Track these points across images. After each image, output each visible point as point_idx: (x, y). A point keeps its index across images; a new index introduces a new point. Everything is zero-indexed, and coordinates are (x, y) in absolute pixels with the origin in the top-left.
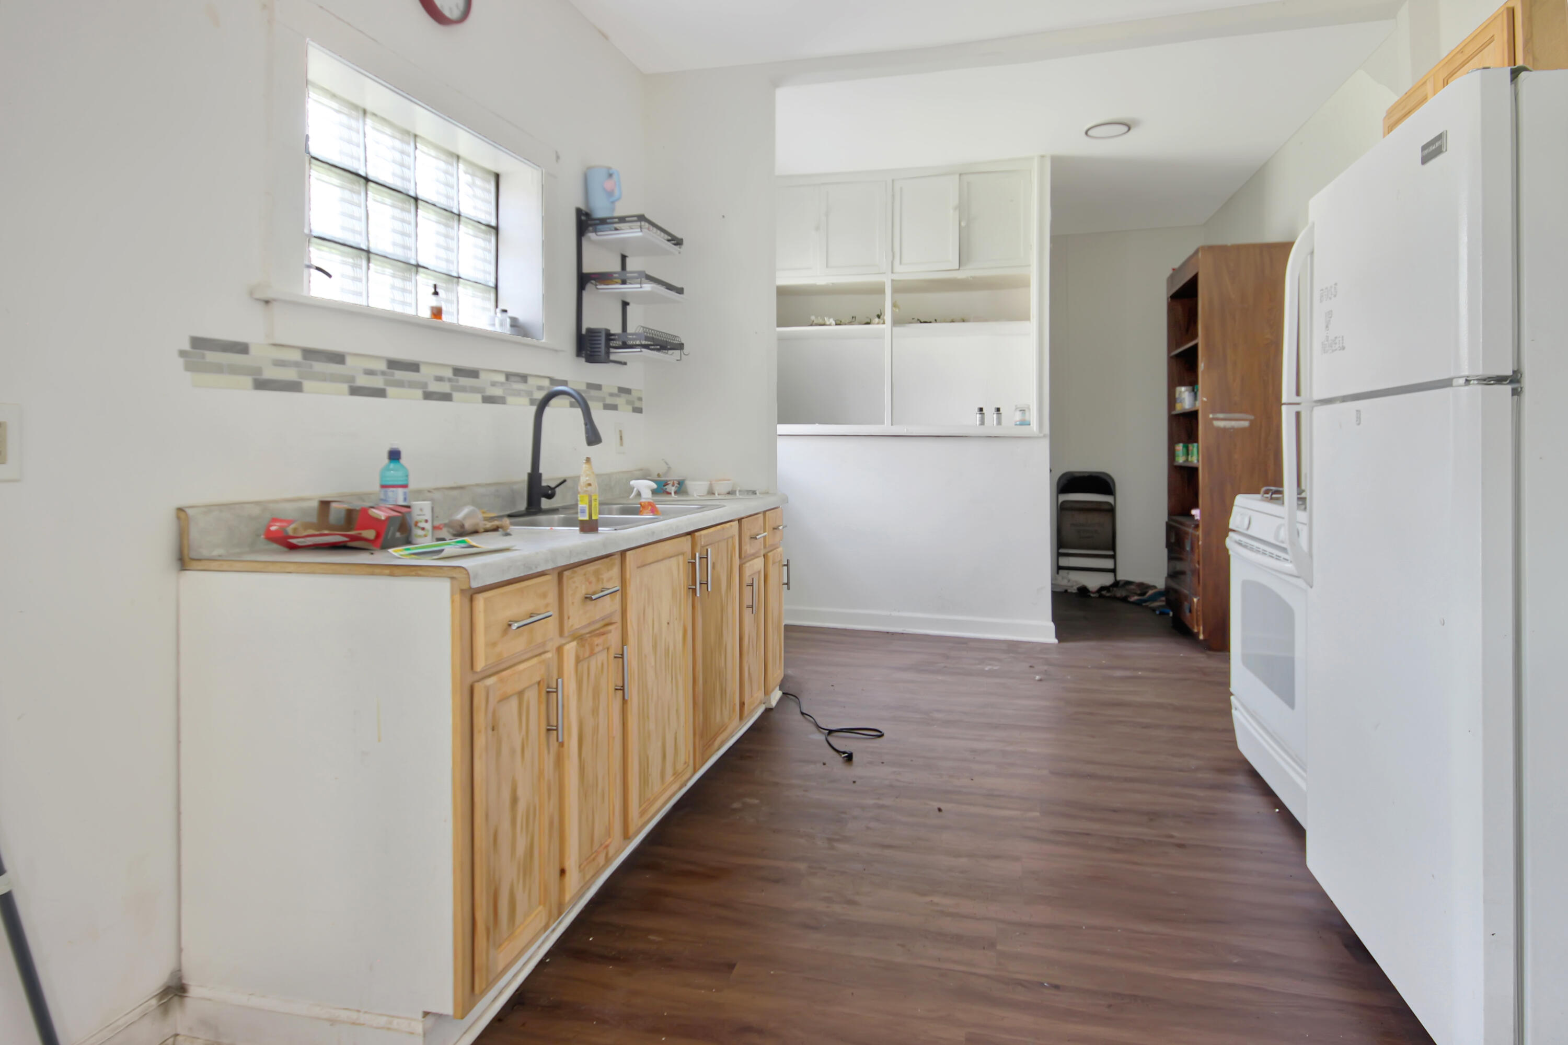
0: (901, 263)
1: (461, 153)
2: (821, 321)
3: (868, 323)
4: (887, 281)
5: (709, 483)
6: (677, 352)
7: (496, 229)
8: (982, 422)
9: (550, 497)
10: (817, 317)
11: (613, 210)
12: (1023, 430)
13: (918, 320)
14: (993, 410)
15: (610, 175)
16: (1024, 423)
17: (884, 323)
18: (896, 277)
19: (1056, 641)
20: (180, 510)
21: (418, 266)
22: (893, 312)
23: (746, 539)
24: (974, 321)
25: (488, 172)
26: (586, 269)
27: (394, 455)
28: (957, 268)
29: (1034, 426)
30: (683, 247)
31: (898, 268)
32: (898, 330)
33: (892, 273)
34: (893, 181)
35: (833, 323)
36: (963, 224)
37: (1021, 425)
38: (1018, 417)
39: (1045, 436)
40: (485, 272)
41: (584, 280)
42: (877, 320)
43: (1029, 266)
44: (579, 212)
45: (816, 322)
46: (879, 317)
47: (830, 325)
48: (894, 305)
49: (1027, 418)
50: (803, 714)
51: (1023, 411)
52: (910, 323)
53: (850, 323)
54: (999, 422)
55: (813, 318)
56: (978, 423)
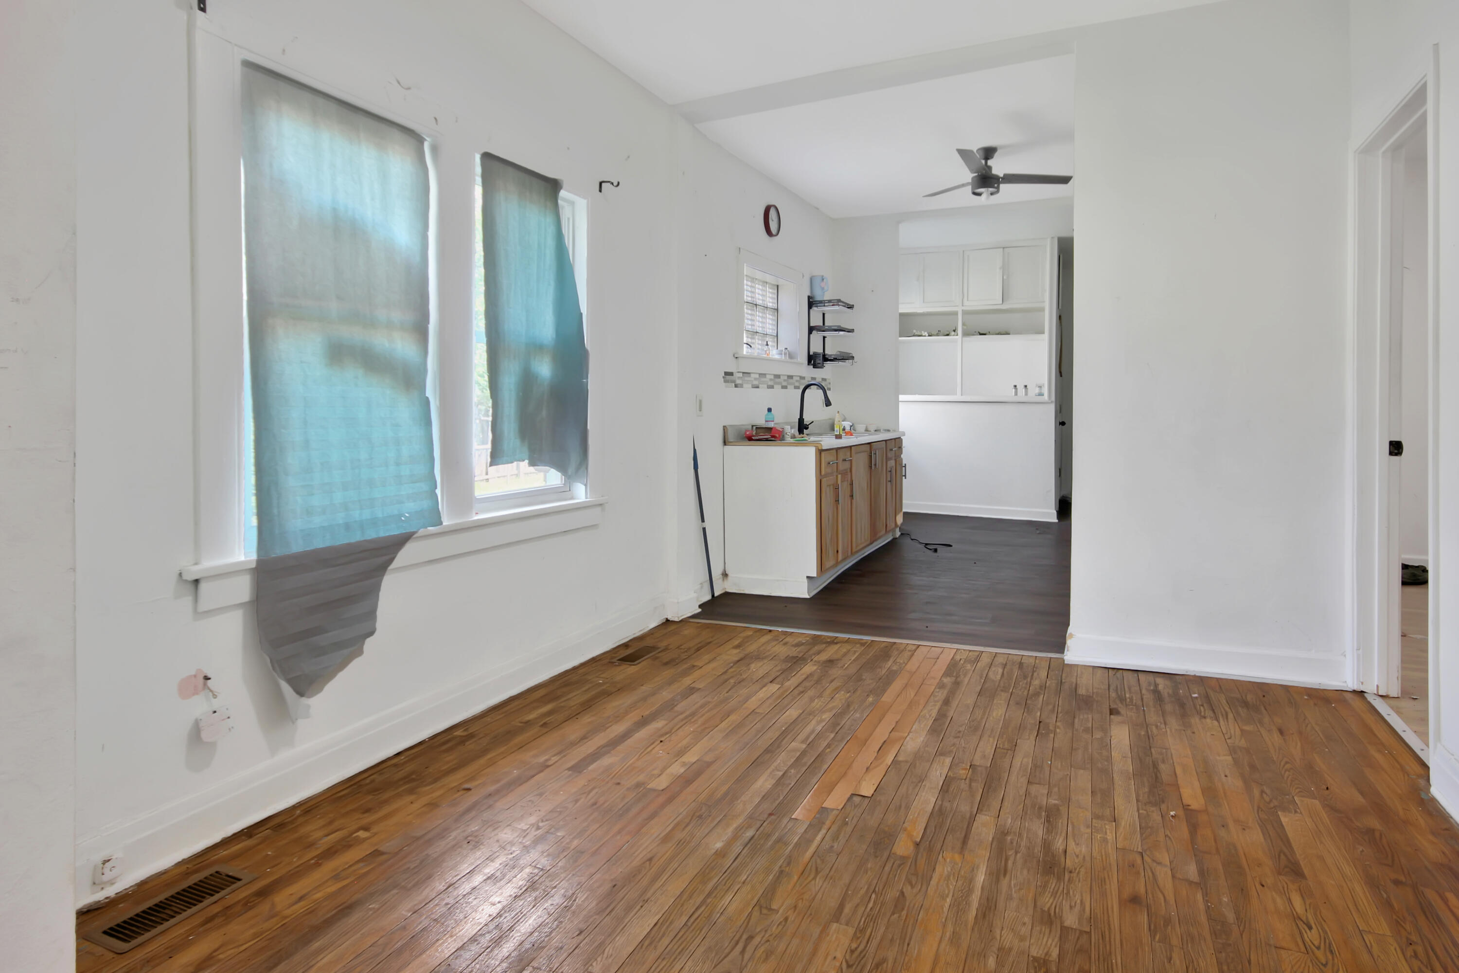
0: (968, 300)
1: (768, 281)
2: (919, 333)
3: (948, 335)
4: (959, 310)
5: (865, 426)
6: (851, 361)
7: (777, 310)
8: (1016, 394)
9: (807, 428)
10: (917, 330)
11: (823, 295)
12: (1040, 399)
13: (979, 333)
14: (1023, 386)
15: (823, 279)
16: (1041, 394)
17: (957, 335)
18: (964, 308)
19: (1057, 521)
20: (724, 427)
21: (757, 332)
22: (963, 328)
23: (888, 450)
24: (1013, 334)
25: (774, 285)
26: (812, 325)
27: (770, 410)
28: (1001, 302)
29: (1046, 397)
30: (854, 309)
31: (966, 303)
32: (967, 339)
33: (963, 306)
34: (963, 251)
35: (927, 335)
36: (1005, 277)
37: (1039, 395)
38: (1037, 390)
39: (1052, 402)
40: (772, 329)
41: (811, 330)
42: (953, 333)
43: (1044, 302)
44: (809, 297)
45: (916, 334)
46: (954, 331)
47: (925, 336)
48: (963, 324)
49: (1043, 391)
50: (912, 539)
51: (1040, 387)
52: (973, 335)
53: (937, 335)
54: (1026, 394)
55: (914, 331)
56: (1013, 394)
